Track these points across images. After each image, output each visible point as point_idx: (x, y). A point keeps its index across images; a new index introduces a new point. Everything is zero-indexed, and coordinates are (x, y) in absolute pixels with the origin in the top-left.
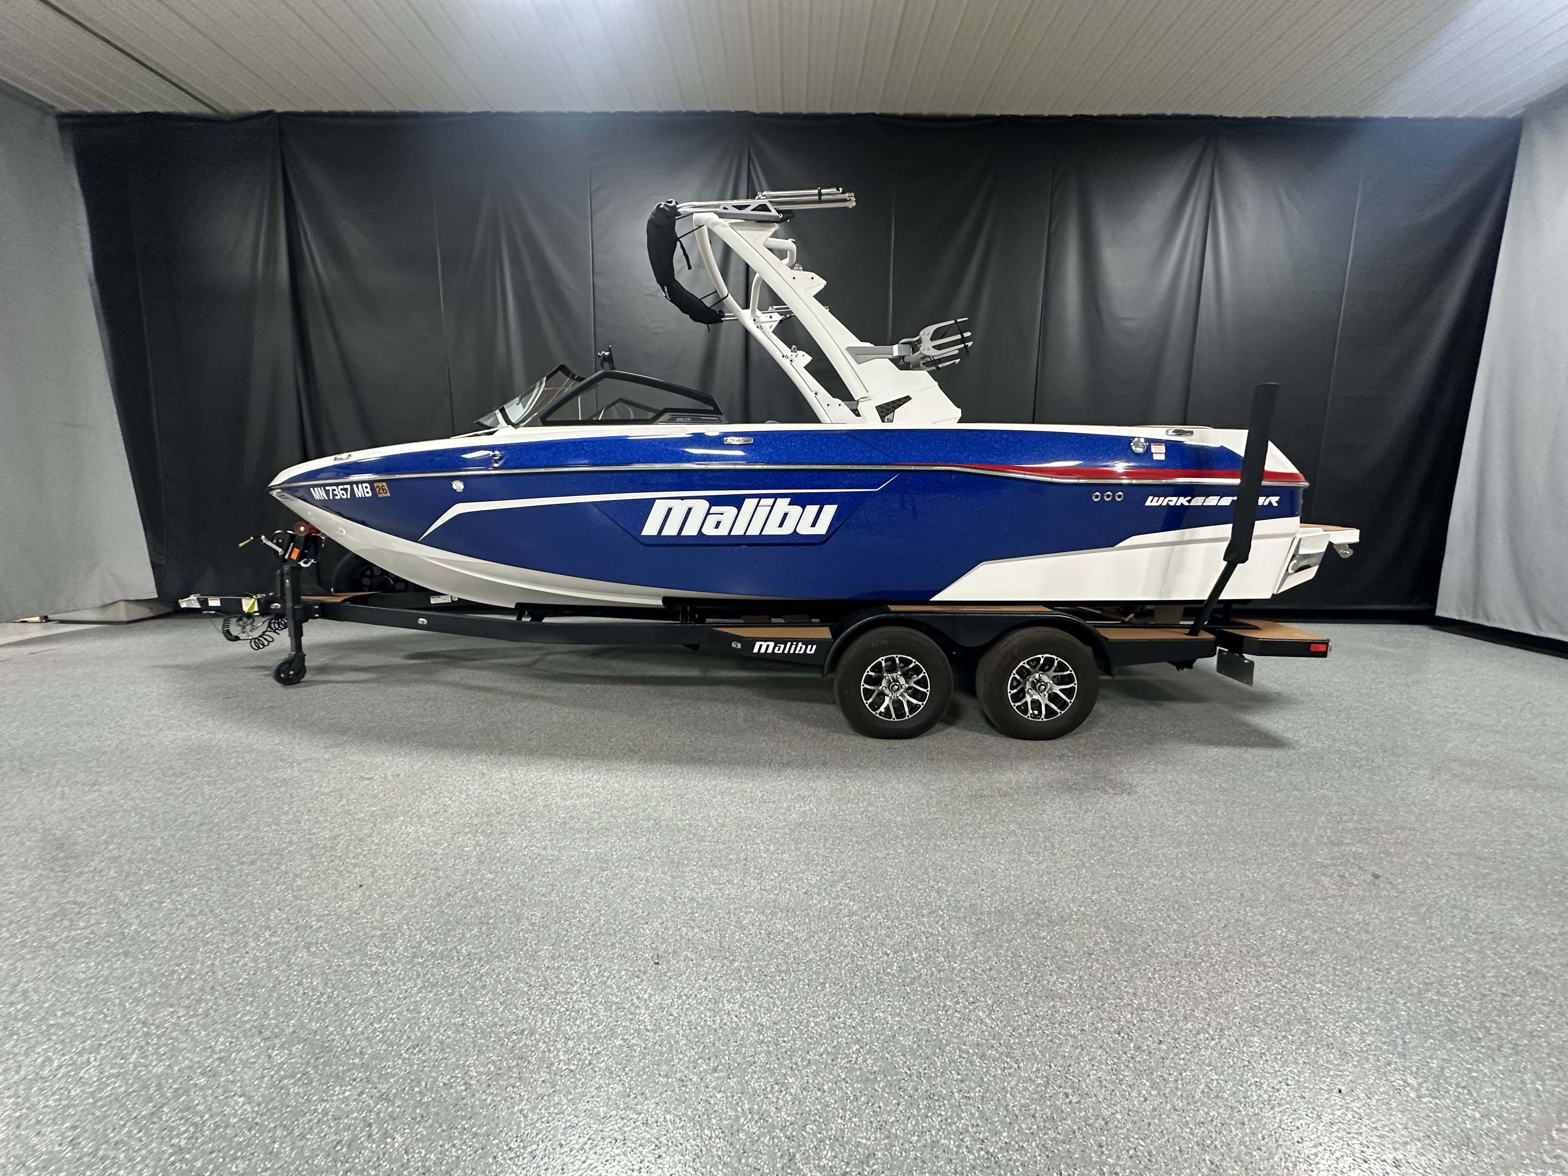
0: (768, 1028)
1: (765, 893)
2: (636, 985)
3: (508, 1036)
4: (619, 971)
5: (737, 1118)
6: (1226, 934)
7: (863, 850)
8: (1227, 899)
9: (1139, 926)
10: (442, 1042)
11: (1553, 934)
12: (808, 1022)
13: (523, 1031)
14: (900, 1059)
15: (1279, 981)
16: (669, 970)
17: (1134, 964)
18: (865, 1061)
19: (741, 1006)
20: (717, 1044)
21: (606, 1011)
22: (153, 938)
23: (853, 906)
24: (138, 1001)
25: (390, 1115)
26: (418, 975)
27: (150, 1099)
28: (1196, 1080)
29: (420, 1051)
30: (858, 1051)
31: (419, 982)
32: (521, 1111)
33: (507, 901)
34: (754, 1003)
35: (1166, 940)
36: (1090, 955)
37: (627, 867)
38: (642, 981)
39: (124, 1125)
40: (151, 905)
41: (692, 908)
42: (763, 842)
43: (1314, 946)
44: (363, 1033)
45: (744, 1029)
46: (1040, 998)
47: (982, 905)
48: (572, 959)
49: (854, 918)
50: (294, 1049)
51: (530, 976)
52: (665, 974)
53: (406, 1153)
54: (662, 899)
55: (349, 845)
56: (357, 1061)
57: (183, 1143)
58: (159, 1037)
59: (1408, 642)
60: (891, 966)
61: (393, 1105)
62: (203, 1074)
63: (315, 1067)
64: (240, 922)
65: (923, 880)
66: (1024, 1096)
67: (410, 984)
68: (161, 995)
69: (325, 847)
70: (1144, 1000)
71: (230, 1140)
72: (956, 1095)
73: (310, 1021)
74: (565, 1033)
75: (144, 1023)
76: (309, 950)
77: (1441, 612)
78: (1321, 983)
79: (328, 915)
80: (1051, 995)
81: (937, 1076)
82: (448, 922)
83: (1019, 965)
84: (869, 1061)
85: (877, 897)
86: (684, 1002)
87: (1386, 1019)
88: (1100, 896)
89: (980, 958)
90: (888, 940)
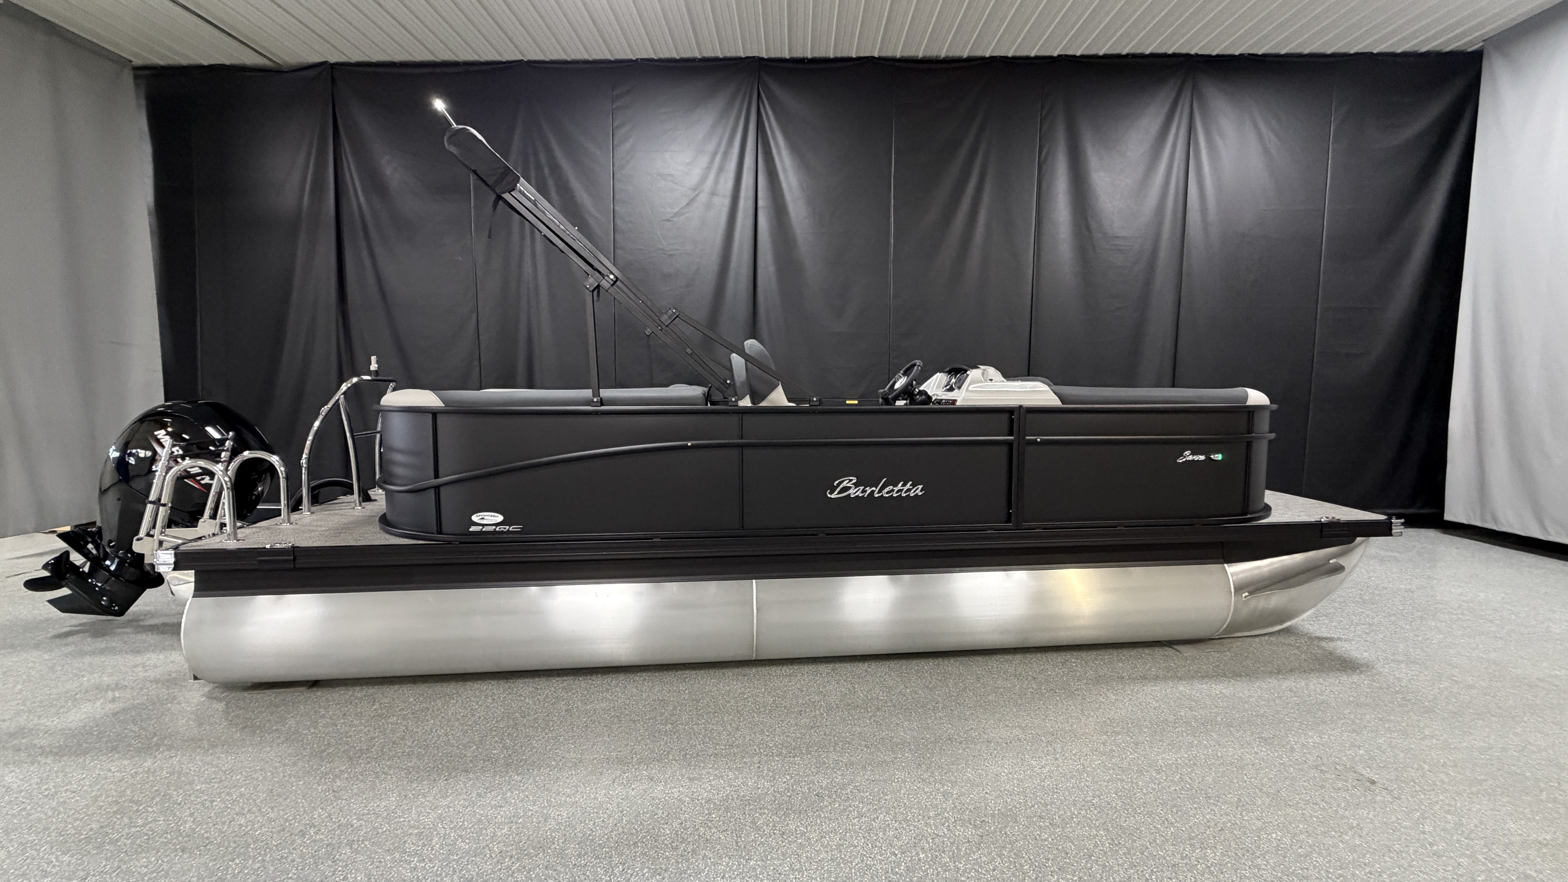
4: (642, 869)
6: (1222, 838)
7: (872, 753)
8: (1225, 803)
9: (1137, 829)
11: (1545, 839)
17: (1133, 866)
22: (206, 835)
23: (863, 808)
26: (454, 871)
33: (535, 803)
35: (1163, 842)
36: (1090, 857)
37: (646, 770)
40: (203, 805)
41: (708, 809)
42: (776, 746)
43: (1309, 850)
47: (986, 808)
49: (863, 819)
55: (383, 747)
59: (1414, 547)
60: (899, 865)
64: (286, 820)
69: (361, 750)
76: (351, 848)
77: (1448, 516)
79: (368, 814)
82: (480, 821)
83: (1022, 866)
85: (886, 800)
88: (1100, 799)
89: (984, 859)
90: (895, 841)
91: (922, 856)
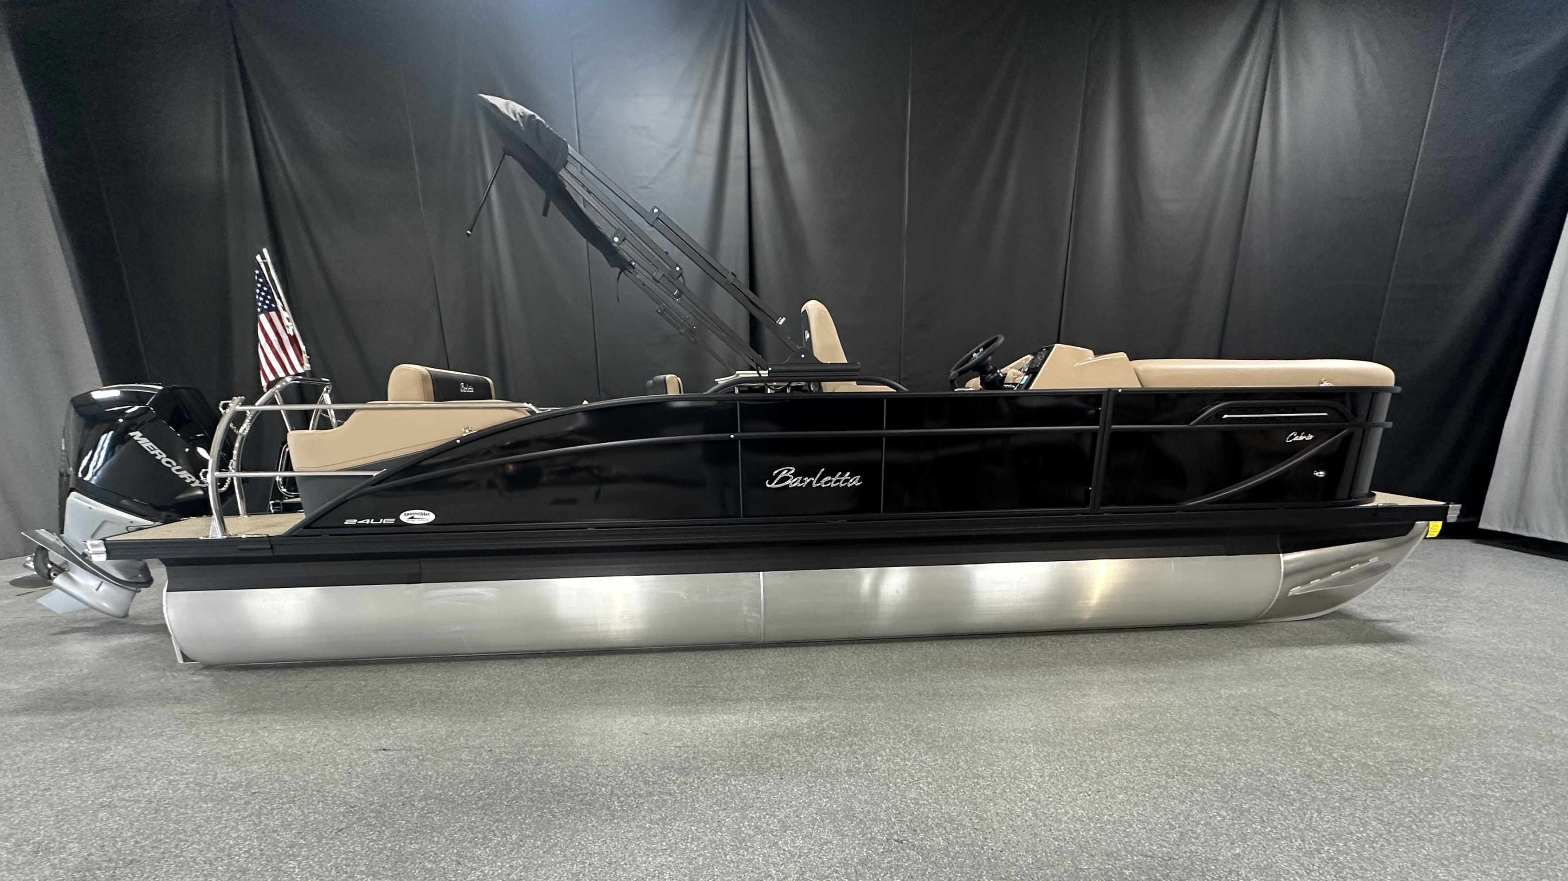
0: (763, 792)
1: (765, 728)
2: (666, 773)
3: (578, 796)
4: (652, 767)
5: (740, 828)
6: (1129, 747)
10: (531, 799)
12: (793, 790)
13: (587, 794)
14: (856, 804)
15: (1155, 770)
16: (690, 766)
17: (1048, 761)
18: (831, 805)
19: (744, 782)
20: (726, 799)
21: (645, 784)
22: (299, 753)
24: (308, 782)
25: (506, 828)
26: (504, 769)
27: (342, 822)
28: (1067, 813)
29: (516, 802)
30: (827, 802)
31: (505, 772)
32: (593, 826)
33: (561, 734)
34: (753, 781)
35: (1079, 750)
36: (1015, 758)
38: (670, 772)
39: (332, 831)
42: (765, 699)
44: (473, 795)
45: (746, 792)
46: (969, 778)
48: (617, 761)
49: (835, 740)
50: (429, 802)
51: (587, 769)
52: (687, 768)
53: (521, 841)
54: (683, 731)
56: (474, 806)
57: (374, 838)
58: (332, 797)
60: (859, 763)
61: (506, 824)
62: (372, 811)
63: (447, 809)
65: (896, 720)
66: (940, 820)
67: (499, 774)
68: (321, 779)
69: (405, 705)
70: (1047, 778)
71: (405, 837)
72: (893, 820)
73: (434, 790)
74: (617, 795)
75: (318, 791)
77: (1481, 524)
78: (1189, 770)
80: (978, 777)
81: (881, 812)
82: (517, 744)
83: (958, 763)
84: (834, 806)
86: (702, 781)
87: (1226, 787)
89: (928, 759)
90: (859, 751)
91: (878, 758)
